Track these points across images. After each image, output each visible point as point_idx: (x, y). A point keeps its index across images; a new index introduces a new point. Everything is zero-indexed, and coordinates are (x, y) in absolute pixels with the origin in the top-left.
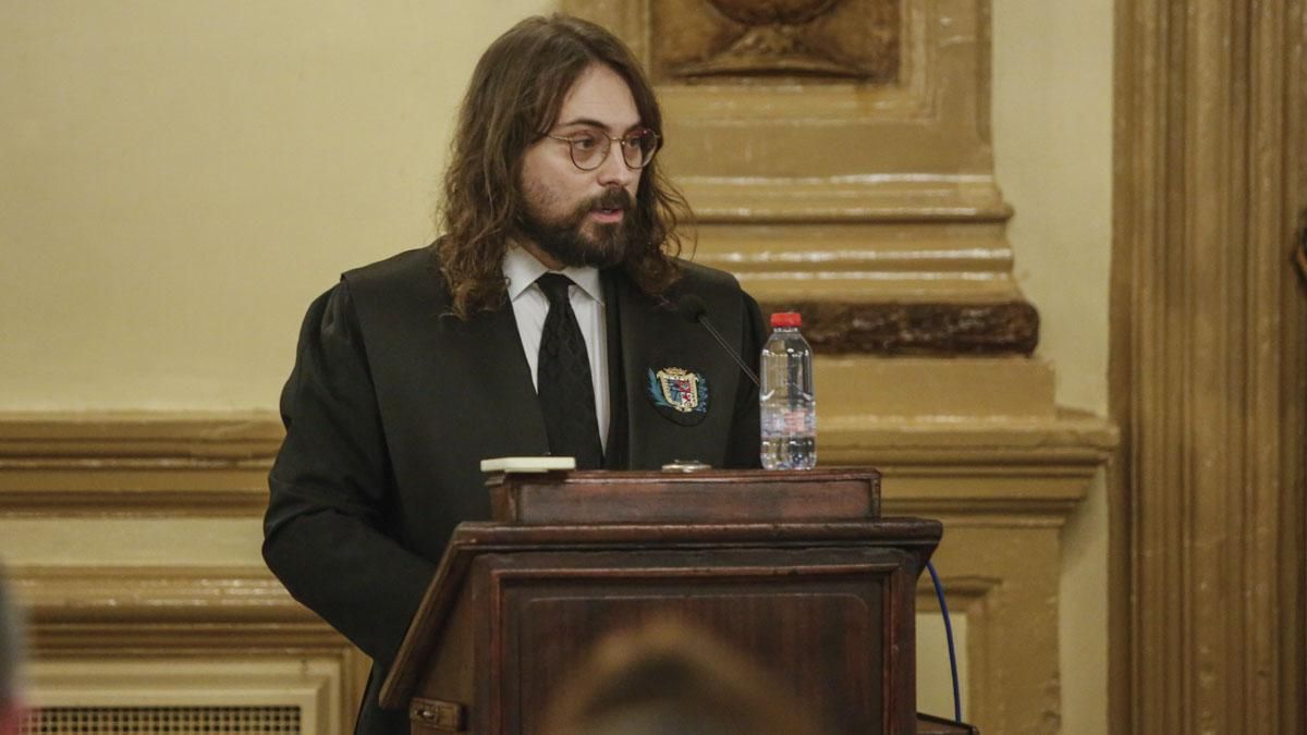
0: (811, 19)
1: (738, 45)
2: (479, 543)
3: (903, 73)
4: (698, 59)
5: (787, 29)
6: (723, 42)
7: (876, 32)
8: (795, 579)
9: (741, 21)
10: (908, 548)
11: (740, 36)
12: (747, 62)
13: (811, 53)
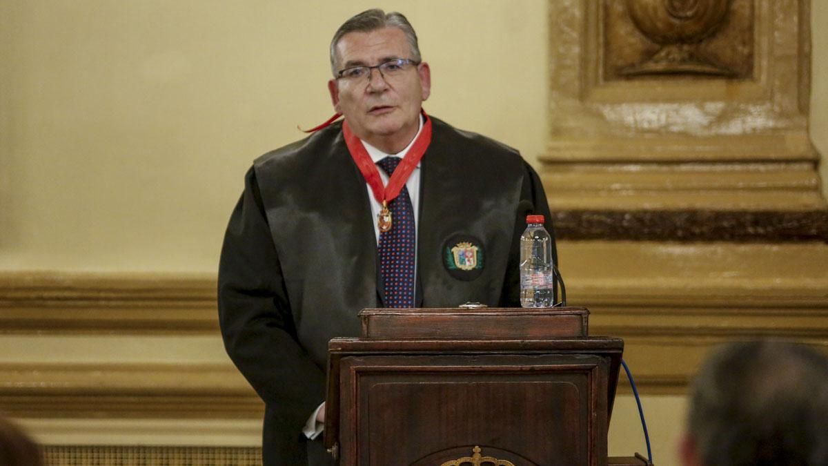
0: (700, 41)
1: (656, 57)
2: (342, 350)
3: (756, 71)
4: (633, 65)
5: (686, 47)
6: (649, 55)
7: (740, 48)
8: (533, 372)
9: (658, 42)
10: (604, 355)
11: (657, 52)
12: (661, 66)
13: (700, 61)
